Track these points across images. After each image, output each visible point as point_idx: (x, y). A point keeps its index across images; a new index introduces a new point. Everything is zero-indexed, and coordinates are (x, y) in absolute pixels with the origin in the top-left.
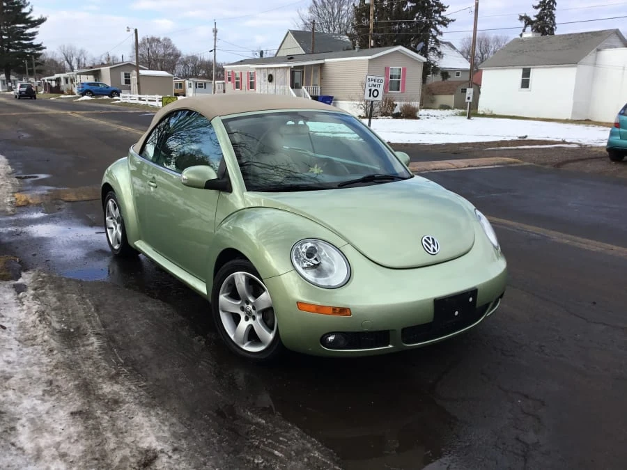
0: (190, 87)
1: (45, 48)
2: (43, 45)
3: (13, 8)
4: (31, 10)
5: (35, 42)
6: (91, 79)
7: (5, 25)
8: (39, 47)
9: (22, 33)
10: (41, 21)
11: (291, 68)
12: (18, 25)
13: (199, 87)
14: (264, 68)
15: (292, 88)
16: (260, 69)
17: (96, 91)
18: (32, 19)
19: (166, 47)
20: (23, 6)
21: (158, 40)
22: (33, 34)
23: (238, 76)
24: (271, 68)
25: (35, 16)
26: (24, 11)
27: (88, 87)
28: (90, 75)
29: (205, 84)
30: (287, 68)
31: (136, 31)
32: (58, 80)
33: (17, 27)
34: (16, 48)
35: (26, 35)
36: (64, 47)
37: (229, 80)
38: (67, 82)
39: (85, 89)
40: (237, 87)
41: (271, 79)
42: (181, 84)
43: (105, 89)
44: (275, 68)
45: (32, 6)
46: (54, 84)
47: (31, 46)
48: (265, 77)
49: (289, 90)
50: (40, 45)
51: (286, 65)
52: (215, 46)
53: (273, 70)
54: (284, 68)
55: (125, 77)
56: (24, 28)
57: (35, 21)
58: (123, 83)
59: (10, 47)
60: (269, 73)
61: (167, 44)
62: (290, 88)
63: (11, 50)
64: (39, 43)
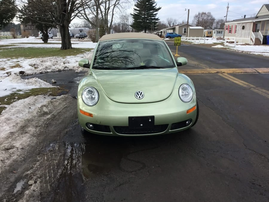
0: (215, 33)
1: (159, 20)
2: (159, 19)
3: (150, 5)
4: (156, 5)
5: (156, 17)
6: (171, 31)
7: (146, 11)
8: (157, 19)
9: (152, 14)
10: (159, 9)
11: (254, 23)
12: (151, 11)
13: (219, 33)
14: (241, 23)
15: (253, 32)
16: (239, 23)
17: (172, 36)
18: (156, 8)
19: (208, 16)
20: (153, 4)
21: (205, 14)
22: (156, 14)
23: (231, 27)
24: (244, 23)
25: (157, 7)
26: (154, 5)
27: (169, 35)
28: (171, 30)
29: (222, 32)
30: (252, 22)
31: (189, 10)
32: (161, 32)
33: (150, 12)
34: (149, 20)
35: (153, 15)
36: (169, 18)
37: (227, 29)
38: (164, 33)
39: (168, 35)
40: (230, 32)
41: (243, 28)
42: (211, 32)
43: (175, 35)
44: (246, 23)
45: (157, 3)
46: (160, 34)
47: (155, 19)
48: (241, 27)
49: (251, 33)
50: (158, 18)
51: (251, 21)
52: (227, 14)
53: (245, 24)
54: (250, 22)
55: (185, 30)
56: (153, 12)
57: (157, 9)
58: (183, 32)
59: (147, 20)
60: (243, 25)
61: (209, 15)
62: (252, 32)
63: (147, 21)
64: (157, 18)
